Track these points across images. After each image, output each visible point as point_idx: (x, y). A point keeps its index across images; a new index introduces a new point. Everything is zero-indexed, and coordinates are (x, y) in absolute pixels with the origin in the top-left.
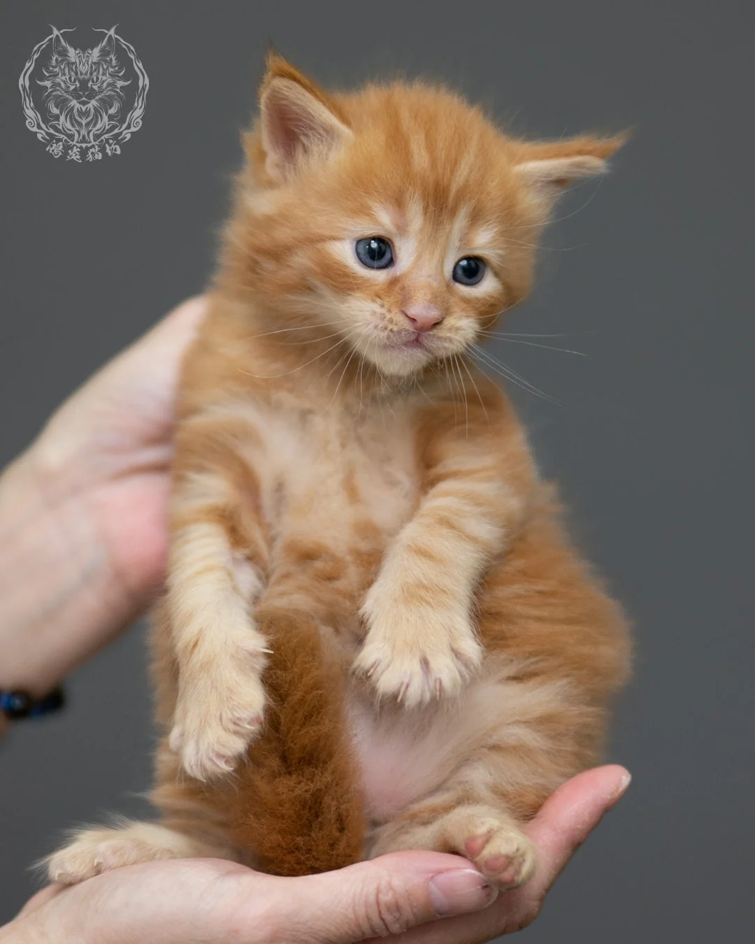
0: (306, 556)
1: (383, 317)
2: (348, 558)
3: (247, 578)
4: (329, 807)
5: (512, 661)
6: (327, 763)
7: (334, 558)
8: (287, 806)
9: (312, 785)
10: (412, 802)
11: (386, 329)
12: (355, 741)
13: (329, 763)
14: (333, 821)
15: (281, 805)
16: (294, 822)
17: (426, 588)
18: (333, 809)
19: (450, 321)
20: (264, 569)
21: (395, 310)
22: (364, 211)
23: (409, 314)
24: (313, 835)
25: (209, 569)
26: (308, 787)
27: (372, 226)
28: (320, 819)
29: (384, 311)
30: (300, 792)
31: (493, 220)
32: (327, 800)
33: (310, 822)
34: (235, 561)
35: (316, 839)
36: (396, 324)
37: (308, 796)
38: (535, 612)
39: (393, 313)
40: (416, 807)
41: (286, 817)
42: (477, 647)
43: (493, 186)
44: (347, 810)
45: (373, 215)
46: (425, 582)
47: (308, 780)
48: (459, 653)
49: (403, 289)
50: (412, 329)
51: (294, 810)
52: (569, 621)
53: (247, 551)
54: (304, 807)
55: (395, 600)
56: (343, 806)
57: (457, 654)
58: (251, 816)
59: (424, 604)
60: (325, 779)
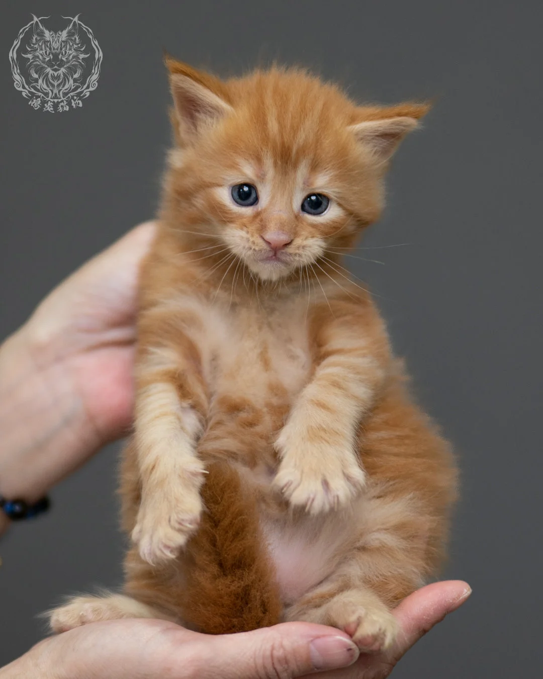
0: (234, 408)
1: (248, 240)
2: (265, 410)
3: (191, 421)
4: (255, 596)
5: (377, 484)
6: (251, 566)
7: (254, 410)
8: (225, 598)
9: (242, 583)
10: (307, 591)
11: (251, 249)
12: (270, 548)
13: (253, 566)
14: (258, 606)
15: (221, 598)
16: (230, 609)
17: (324, 430)
18: (258, 598)
19: (298, 241)
20: (204, 415)
21: (256, 235)
22: (234, 166)
23: (265, 238)
24: (244, 616)
25: (165, 414)
26: (239, 584)
27: (240, 176)
28: (249, 605)
29: (249, 236)
30: (234, 588)
31: (330, 167)
32: (253, 592)
33: (242, 608)
34: (183, 409)
35: (246, 619)
36: (257, 245)
37: (240, 590)
38: (395, 450)
39: (255, 237)
40: (310, 595)
41: (225, 606)
42: (362, 472)
43: (327, 143)
44: (268, 598)
45: (239, 168)
46: (324, 426)
47: (239, 579)
48: (350, 478)
49: (261, 220)
50: (268, 249)
51: (231, 600)
52: (418, 456)
53: (190, 401)
54: (237, 598)
55: (303, 439)
56: (265, 596)
57: (348, 478)
58: (200, 605)
59: (324, 441)
60: (251, 578)
